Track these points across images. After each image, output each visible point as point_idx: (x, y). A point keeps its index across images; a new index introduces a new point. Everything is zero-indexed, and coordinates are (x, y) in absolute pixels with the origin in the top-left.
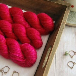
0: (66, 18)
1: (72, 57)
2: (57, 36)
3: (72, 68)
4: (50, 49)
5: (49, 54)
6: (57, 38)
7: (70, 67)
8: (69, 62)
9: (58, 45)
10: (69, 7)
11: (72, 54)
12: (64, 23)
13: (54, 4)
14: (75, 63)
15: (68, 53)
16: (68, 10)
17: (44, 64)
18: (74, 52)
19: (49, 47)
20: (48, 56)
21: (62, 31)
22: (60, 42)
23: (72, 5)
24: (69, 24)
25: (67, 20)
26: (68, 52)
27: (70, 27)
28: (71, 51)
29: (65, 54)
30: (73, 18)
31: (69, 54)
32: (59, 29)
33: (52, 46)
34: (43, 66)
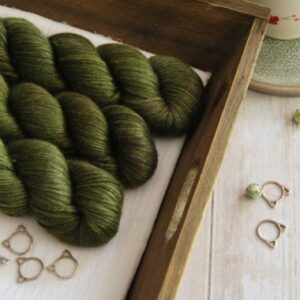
0: (253, 61)
1: (271, 204)
2: (219, 127)
3: (271, 245)
4: (193, 173)
5: (189, 191)
6: (217, 132)
7: (264, 241)
8: (261, 224)
9: (221, 158)
10: (262, 20)
11: (272, 193)
12: (243, 77)
13: (208, 9)
14: (283, 227)
15: (256, 192)
16: (258, 31)
17: (172, 228)
18: (280, 187)
19: (190, 168)
20: (186, 199)
21: (238, 107)
22: (228, 147)
23: (273, 14)
24: (260, 85)
25: (256, 68)
26: (257, 188)
27: (267, 97)
28: (269, 183)
29: (248, 195)
30: (275, 61)
31: (262, 196)
32: (227, 103)
33: (199, 164)
34: (169, 236)
